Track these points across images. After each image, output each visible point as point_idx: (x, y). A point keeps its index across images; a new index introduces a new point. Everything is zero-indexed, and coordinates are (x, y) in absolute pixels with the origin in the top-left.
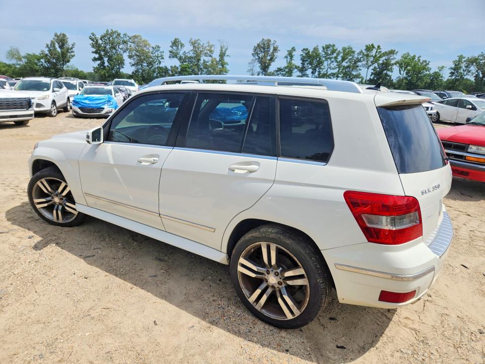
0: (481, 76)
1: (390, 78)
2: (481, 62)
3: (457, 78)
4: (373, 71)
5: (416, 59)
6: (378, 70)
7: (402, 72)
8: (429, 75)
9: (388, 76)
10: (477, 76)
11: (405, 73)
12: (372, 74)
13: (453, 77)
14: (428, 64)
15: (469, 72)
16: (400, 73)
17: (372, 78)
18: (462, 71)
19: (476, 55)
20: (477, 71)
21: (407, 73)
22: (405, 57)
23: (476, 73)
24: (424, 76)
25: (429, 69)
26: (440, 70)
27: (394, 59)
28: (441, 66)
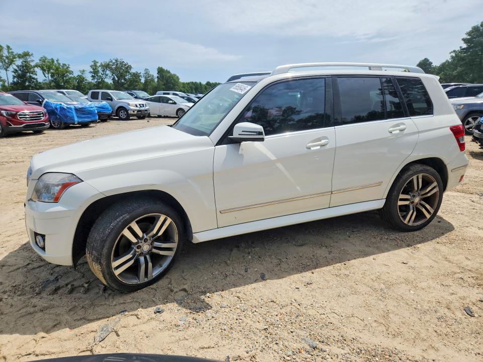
0: (116, 79)
1: (37, 81)
2: (113, 67)
3: (99, 81)
4: (14, 74)
5: (55, 62)
6: (20, 72)
7: (47, 75)
8: (74, 78)
9: (34, 78)
10: (114, 79)
11: (50, 76)
12: (14, 77)
13: (96, 80)
14: (69, 67)
15: (107, 75)
16: (45, 76)
17: (15, 80)
18: (100, 74)
19: (107, 61)
20: (112, 75)
21: (52, 76)
22: (43, 60)
23: (112, 77)
24: (69, 79)
25: (71, 73)
26: (82, 74)
27: (33, 61)
28: (82, 69)
